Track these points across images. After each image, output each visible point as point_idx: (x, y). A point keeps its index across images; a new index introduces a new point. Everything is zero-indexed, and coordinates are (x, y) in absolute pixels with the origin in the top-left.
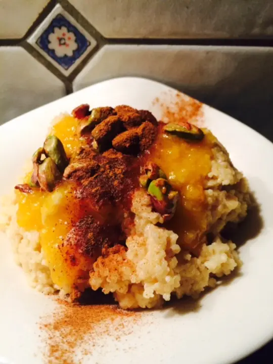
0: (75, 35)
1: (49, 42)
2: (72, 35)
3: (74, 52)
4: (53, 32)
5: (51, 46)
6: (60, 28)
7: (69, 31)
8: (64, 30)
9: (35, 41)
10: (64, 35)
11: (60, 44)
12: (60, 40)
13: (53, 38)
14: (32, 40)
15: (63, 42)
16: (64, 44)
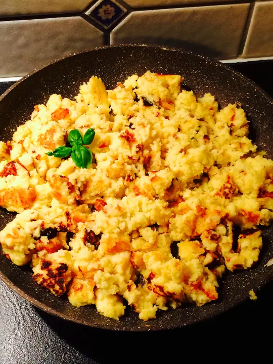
0: (115, 8)
1: (99, 13)
2: (113, 9)
3: (113, 17)
4: (102, 8)
5: (99, 15)
6: (106, 5)
7: (111, 7)
8: (108, 6)
9: (89, 13)
10: (108, 8)
11: (105, 14)
12: (105, 11)
13: (101, 10)
14: (87, 13)
15: (107, 12)
16: (108, 13)
